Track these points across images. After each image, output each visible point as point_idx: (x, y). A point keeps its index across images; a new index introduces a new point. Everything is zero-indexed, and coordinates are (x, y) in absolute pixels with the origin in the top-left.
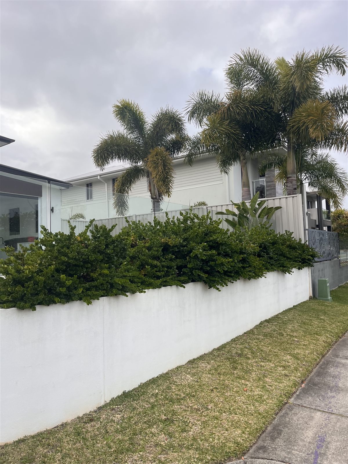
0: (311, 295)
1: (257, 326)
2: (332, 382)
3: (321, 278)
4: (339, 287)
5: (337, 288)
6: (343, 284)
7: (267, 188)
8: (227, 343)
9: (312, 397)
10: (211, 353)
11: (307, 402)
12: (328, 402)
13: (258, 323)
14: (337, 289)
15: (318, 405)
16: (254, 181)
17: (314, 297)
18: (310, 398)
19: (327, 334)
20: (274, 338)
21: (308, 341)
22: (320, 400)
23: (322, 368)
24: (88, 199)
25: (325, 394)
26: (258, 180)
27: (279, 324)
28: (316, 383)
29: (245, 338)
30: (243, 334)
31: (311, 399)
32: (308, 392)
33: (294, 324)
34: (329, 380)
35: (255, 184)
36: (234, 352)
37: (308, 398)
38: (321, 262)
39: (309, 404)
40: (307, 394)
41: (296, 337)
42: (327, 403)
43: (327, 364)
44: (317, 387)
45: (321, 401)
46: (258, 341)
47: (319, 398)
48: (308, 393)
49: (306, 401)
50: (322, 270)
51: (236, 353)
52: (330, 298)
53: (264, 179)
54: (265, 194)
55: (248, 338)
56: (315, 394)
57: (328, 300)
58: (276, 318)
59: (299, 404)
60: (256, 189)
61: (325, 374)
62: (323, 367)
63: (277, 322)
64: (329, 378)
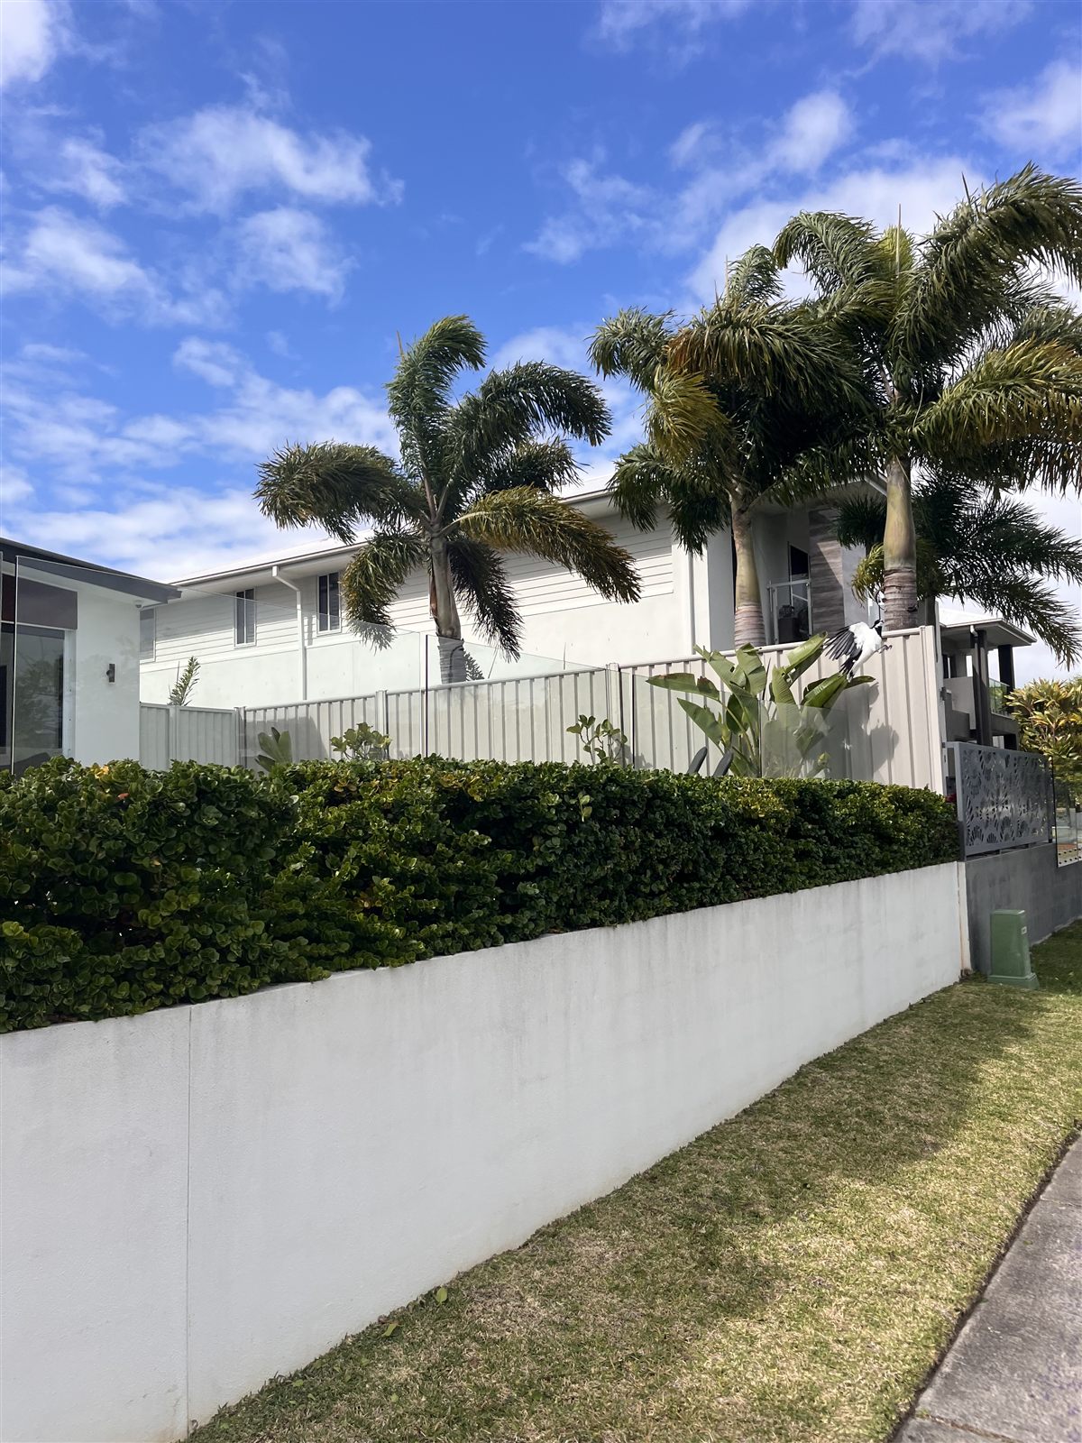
0: (968, 965)
1: (788, 1081)
2: (1070, 1316)
3: (999, 907)
4: (1055, 935)
5: (1047, 937)
6: (1066, 926)
7: (816, 611)
8: (681, 1150)
9: (1003, 1384)
10: (622, 1194)
11: (983, 1409)
12: (1064, 1409)
13: (790, 1070)
14: (1047, 941)
15: (1026, 1421)
16: (774, 586)
17: (976, 973)
18: (994, 1387)
19: (1038, 1114)
20: (852, 1135)
21: (972, 1142)
22: (1032, 1396)
23: (1027, 1256)
24: (240, 641)
25: (1050, 1369)
26: (789, 583)
27: (863, 1076)
28: (1010, 1319)
29: (744, 1129)
30: (737, 1116)
31: (997, 1393)
32: (983, 1362)
33: (917, 1077)
34: (1060, 1308)
35: (775, 594)
36: (706, 1190)
37: (988, 1390)
38: (997, 852)
39: (994, 1418)
40: (983, 1369)
41: (928, 1128)
42: (1060, 1412)
43: (1047, 1236)
44: (1018, 1339)
45: (1038, 1401)
46: (793, 1144)
47: (1028, 1390)
48: (987, 1366)
49: (980, 1405)
50: (1002, 880)
51: (715, 1195)
52: (1030, 976)
53: (807, 581)
54: (808, 630)
55: (755, 1131)
56: (1013, 1371)
57: (1024, 984)
58: (852, 1050)
59: (954, 1417)
60: (780, 613)
61: (1043, 1279)
62: (1030, 1248)
63: (858, 1069)
64: (1057, 1299)
